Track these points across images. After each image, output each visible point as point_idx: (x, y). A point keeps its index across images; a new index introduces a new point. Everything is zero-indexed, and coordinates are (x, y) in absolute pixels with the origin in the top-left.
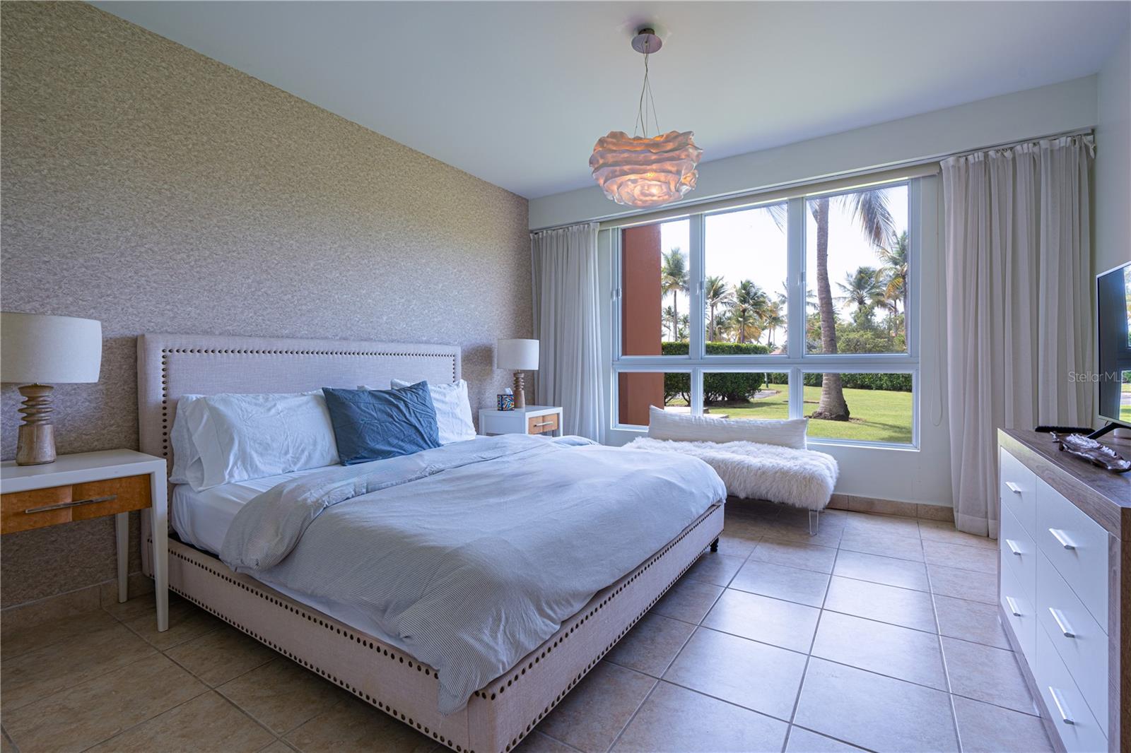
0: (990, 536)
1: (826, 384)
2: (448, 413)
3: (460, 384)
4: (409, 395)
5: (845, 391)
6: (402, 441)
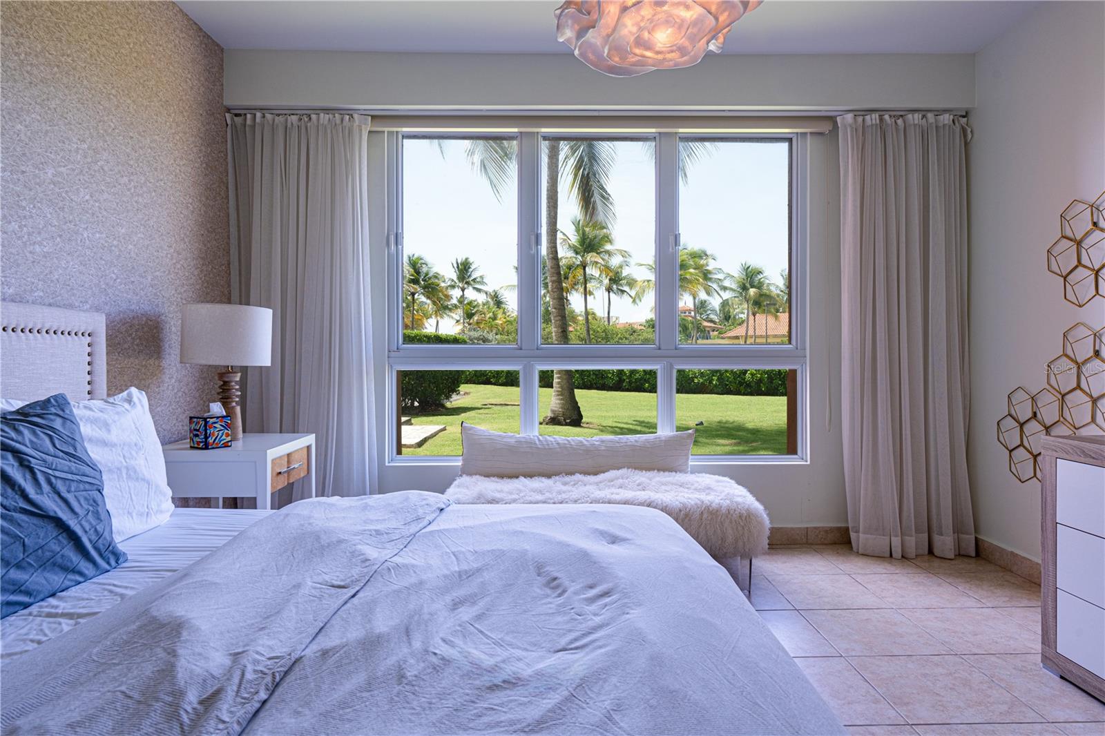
0: (894, 556)
1: (559, 383)
2: (119, 469)
3: (135, 399)
4: (26, 432)
5: (578, 393)
6: (19, 566)
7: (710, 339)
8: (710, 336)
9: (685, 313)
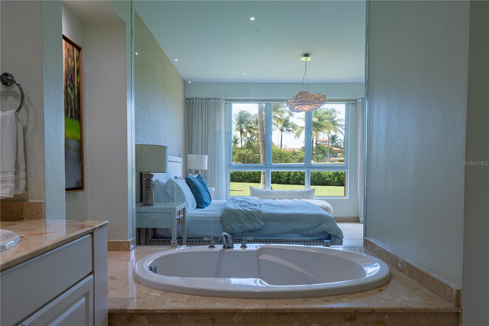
7: (337, 157)
8: (337, 156)
9: (324, 142)
